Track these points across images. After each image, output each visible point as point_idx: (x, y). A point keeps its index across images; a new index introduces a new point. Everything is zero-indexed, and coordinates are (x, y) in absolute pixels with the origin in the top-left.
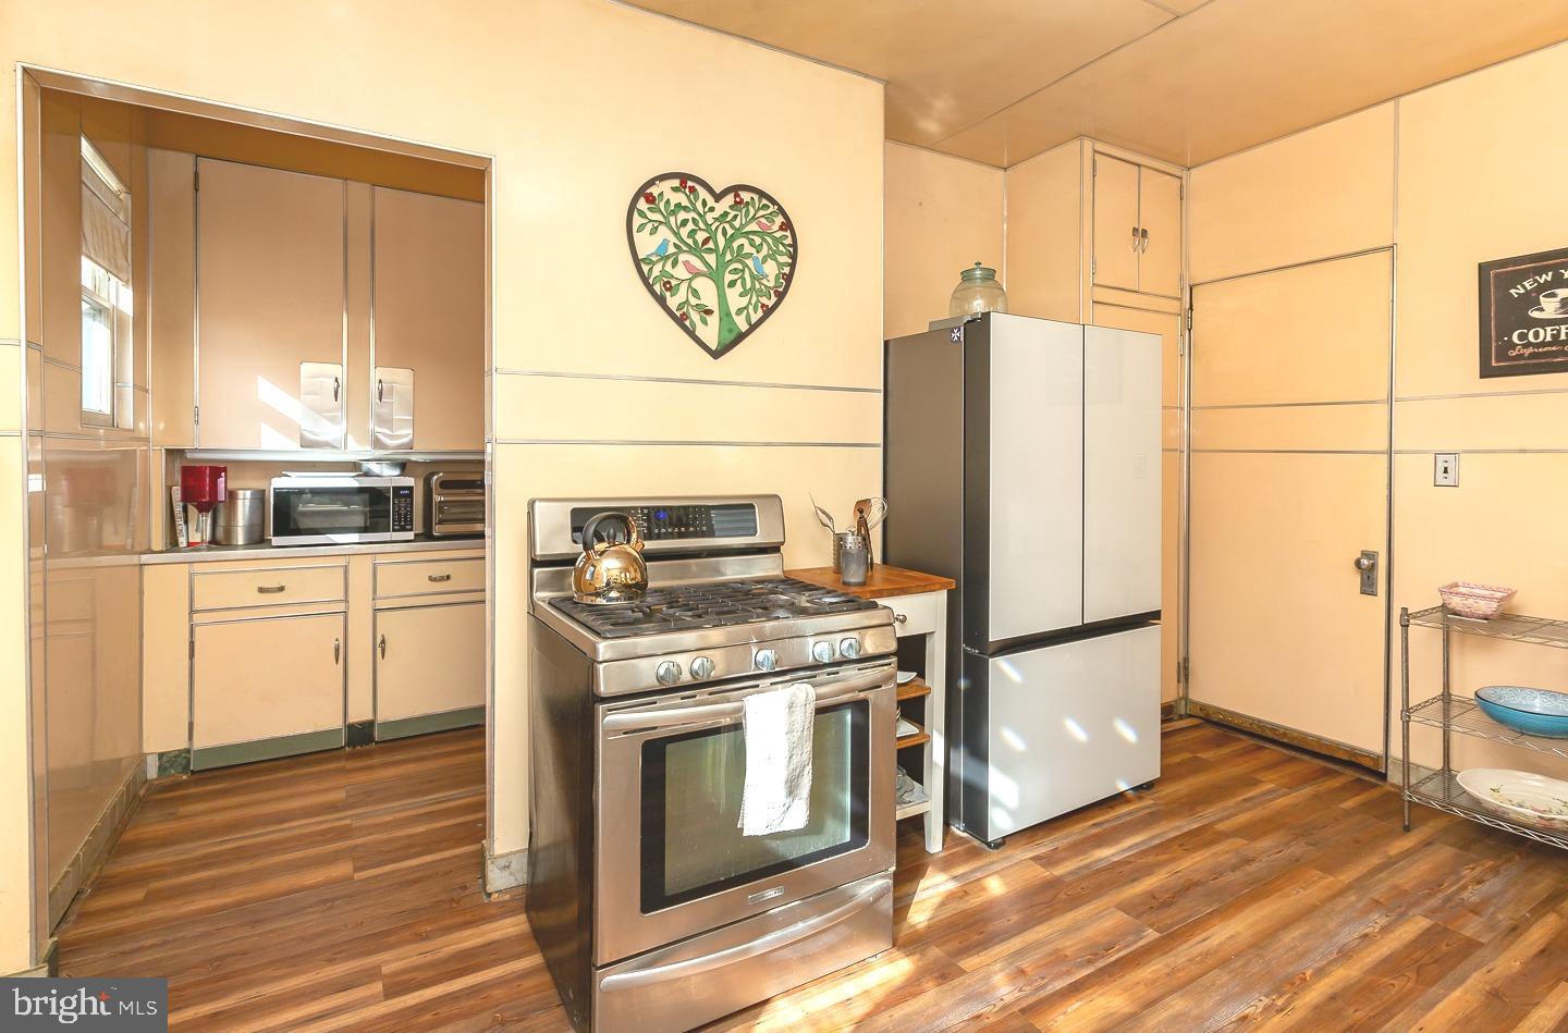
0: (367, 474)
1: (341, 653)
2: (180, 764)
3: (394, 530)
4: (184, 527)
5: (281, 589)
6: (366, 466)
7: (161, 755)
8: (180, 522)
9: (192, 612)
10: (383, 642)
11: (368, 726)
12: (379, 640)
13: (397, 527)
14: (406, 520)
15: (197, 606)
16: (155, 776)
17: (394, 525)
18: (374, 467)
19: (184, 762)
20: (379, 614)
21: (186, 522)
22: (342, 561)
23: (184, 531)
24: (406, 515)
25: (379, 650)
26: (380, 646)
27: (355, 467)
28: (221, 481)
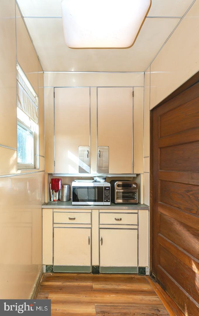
0: (95, 181)
1: (90, 241)
2: (51, 270)
3: (105, 202)
4: (52, 195)
5: (74, 219)
6: (95, 179)
7: (47, 266)
8: (51, 194)
9: (53, 223)
10: (102, 239)
11: (98, 267)
12: (100, 239)
13: (105, 200)
14: (108, 198)
15: (54, 222)
16: (45, 272)
17: (104, 200)
18: (98, 179)
19: (52, 269)
20: (101, 230)
21: (53, 194)
22: (90, 211)
23: (52, 197)
24: (108, 196)
25: (101, 242)
26: (101, 241)
27: (92, 178)
28: (60, 182)
